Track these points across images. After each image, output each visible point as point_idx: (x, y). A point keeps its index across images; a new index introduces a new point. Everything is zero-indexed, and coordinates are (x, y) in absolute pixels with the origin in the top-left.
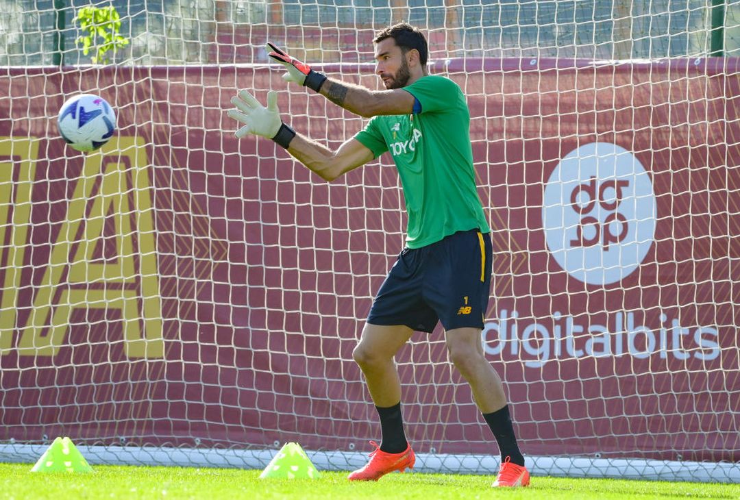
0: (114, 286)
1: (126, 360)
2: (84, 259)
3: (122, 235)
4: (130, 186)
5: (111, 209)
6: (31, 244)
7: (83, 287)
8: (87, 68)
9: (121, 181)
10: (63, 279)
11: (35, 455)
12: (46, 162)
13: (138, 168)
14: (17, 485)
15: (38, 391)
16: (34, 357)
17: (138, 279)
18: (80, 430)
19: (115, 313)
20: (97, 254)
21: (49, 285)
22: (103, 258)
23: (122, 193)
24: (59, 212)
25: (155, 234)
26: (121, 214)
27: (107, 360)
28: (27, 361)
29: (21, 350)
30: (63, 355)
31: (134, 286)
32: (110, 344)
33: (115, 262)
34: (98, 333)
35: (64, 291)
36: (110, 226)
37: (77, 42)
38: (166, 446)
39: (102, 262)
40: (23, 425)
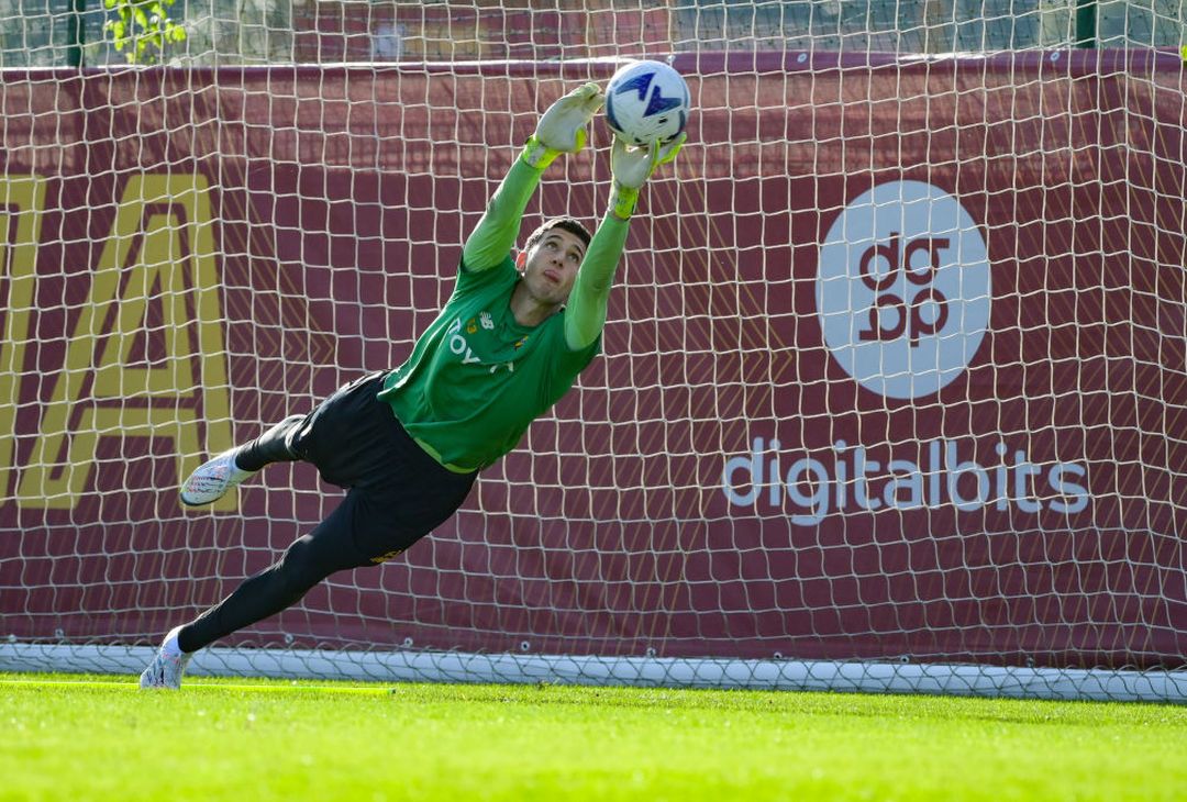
0: (164, 403)
1: (182, 515)
2: (117, 361)
3: (174, 325)
4: (185, 250)
5: (156, 287)
6: (38, 339)
7: (117, 404)
8: (120, 70)
9: (172, 244)
10: (85, 391)
11: (47, 660)
12: (59, 213)
13: (199, 224)
14: (25, 707)
15: (49, 562)
16: (43, 510)
17: (199, 392)
18: (113, 622)
19: (165, 444)
20: (135, 353)
21: (65, 400)
22: (147, 361)
23: (174, 262)
24: (79, 290)
25: (224, 324)
26: (172, 294)
27: (153, 516)
28: (33, 516)
29: (21, 499)
30: (86, 507)
31: (194, 403)
32: (158, 491)
33: (163, 366)
34: (139, 475)
35: (87, 411)
36: (156, 312)
37: (105, 29)
38: (246, 646)
39: (144, 366)
40: (28, 614)
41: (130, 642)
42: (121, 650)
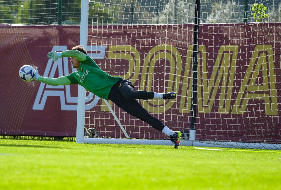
0: (262, 93)
1: (266, 116)
2: (252, 84)
3: (265, 77)
4: (267, 61)
5: (261, 68)
6: (236, 79)
7: (252, 93)
8: (254, 23)
9: (264, 60)
10: (246, 90)
11: (237, 145)
12: (240, 53)
13: (270, 55)
14: (233, 155)
15: (238, 125)
16: (237, 115)
17: (269, 90)
18: (251, 138)
19: (262, 101)
20: (256, 83)
21: (241, 92)
22: (258, 84)
23: (264, 63)
24: (245, 69)
25: (275, 76)
26: (264, 70)
27: (260, 116)
28: (234, 116)
29: (232, 112)
30: (246, 114)
31: (268, 93)
32: (261, 111)
33: (263, 85)
34: (257, 108)
35: (246, 94)
36: (261, 74)
37: (251, 15)
38: (279, 143)
39: (258, 85)
40: (234, 136)
41: (255, 142)
42: (253, 144)
